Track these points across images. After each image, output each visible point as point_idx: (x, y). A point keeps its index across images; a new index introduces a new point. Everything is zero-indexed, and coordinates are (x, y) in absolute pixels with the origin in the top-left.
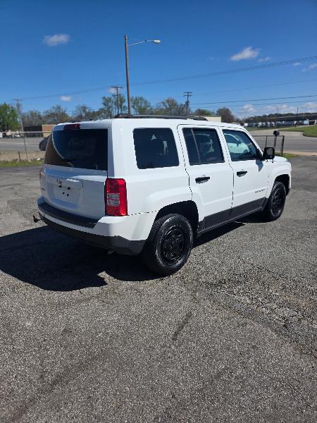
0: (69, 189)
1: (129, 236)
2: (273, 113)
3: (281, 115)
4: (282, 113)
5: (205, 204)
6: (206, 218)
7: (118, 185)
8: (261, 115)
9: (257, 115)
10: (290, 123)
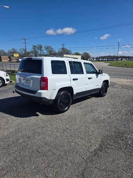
0: (27, 80)
1: (48, 97)
5: (76, 88)
6: (77, 94)
7: (45, 79)
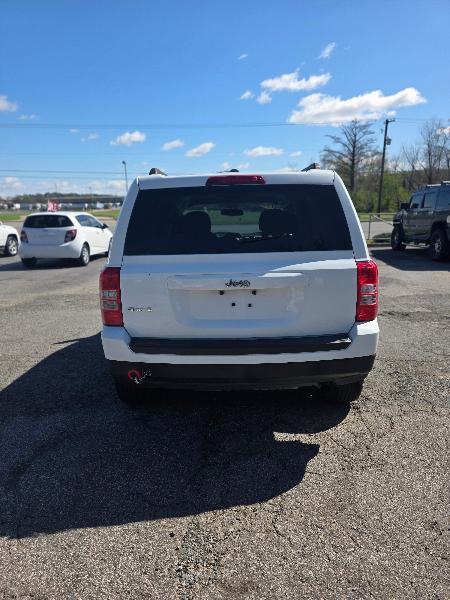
2: (51, 192)
3: (62, 195)
4: (63, 192)
8: (34, 193)
9: (28, 194)
10: (80, 206)
